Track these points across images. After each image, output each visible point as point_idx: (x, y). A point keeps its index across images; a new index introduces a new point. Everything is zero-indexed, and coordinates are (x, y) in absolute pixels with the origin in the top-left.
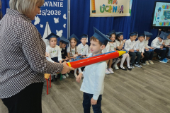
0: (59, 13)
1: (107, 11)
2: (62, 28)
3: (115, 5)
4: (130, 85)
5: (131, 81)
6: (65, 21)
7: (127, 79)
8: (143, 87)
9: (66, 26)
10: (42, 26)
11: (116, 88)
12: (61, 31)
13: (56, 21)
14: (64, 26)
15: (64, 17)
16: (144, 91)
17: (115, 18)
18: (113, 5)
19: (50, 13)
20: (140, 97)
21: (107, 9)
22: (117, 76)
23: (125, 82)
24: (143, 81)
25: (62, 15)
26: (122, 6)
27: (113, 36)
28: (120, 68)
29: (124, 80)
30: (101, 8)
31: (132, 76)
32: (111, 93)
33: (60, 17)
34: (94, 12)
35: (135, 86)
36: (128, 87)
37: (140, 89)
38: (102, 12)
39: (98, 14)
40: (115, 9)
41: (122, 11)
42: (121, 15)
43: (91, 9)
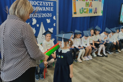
0: (50, 15)
1: (85, 12)
2: (53, 27)
3: (91, 8)
4: (107, 69)
5: (108, 66)
6: (55, 21)
7: (104, 64)
8: (118, 70)
9: (56, 25)
10: (38, 25)
11: (98, 72)
13: (48, 21)
14: (54, 25)
15: (54, 18)
16: (119, 74)
17: (91, 17)
18: (89, 8)
19: (44, 15)
20: (117, 80)
21: (85, 11)
22: (97, 63)
23: (103, 67)
24: (117, 65)
25: (53, 16)
26: (96, 8)
27: (92, 31)
28: (98, 56)
29: (102, 65)
30: (80, 10)
31: (108, 61)
32: (94, 77)
33: (51, 18)
34: (75, 13)
35: (111, 70)
36: (106, 71)
37: (116, 72)
38: (82, 13)
39: (78, 15)
40: (91, 11)
41: (96, 12)
42: (95, 15)
43: (73, 12)
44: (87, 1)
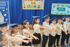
0: (4, 8)
1: (31, 7)
3: (35, 5)
12: (6, 14)
13: (4, 11)
14: (7, 12)
17: (35, 10)
18: (33, 5)
19: (1, 8)
21: (31, 6)
25: (6, 9)
26: (39, 5)
30: (28, 6)
39: (27, 8)
40: (35, 7)
41: (39, 7)
42: (39, 9)
44: (32, 1)
